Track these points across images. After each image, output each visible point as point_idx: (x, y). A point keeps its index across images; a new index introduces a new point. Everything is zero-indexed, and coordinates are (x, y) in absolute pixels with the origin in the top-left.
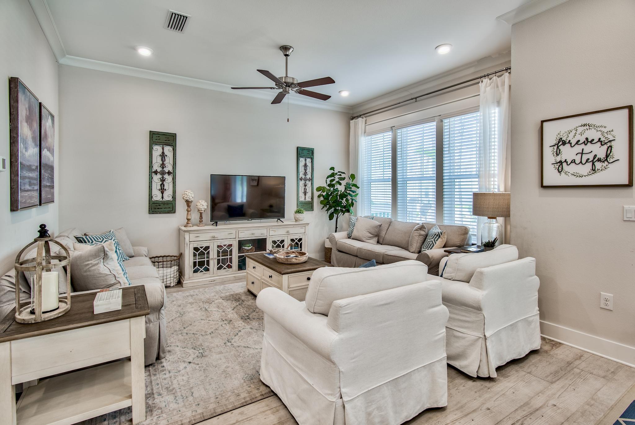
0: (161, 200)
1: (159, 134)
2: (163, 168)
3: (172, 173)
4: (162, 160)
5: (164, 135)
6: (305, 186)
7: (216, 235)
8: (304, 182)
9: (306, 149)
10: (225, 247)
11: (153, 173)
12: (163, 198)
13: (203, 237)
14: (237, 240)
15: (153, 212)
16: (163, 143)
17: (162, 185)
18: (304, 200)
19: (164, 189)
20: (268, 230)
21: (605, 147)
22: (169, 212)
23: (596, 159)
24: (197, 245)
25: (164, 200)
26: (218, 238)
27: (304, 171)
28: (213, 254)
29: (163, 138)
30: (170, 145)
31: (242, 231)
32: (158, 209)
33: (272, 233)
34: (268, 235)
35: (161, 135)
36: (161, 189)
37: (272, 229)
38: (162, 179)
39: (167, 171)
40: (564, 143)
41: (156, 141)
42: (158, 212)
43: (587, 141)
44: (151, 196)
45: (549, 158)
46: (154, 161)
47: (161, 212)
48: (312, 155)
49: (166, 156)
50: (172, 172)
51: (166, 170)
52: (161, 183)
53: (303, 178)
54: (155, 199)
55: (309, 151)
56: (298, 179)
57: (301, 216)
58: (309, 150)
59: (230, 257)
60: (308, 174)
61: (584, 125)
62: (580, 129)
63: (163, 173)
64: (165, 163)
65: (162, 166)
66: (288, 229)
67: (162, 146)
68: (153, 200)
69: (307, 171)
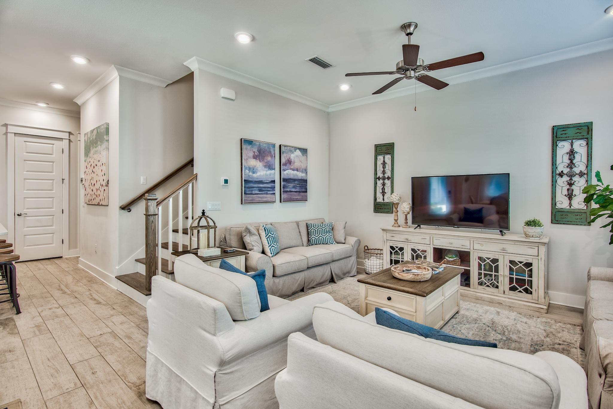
0: (382, 202)
1: (381, 146)
2: (384, 174)
4: (383, 167)
5: (385, 146)
6: (570, 184)
7: (410, 238)
8: (568, 179)
9: (570, 126)
10: (419, 252)
11: (377, 179)
12: (383, 200)
13: (398, 237)
14: (432, 247)
15: (376, 212)
16: (384, 153)
17: (383, 189)
18: (568, 207)
19: (384, 192)
20: (472, 242)
22: (388, 212)
24: (393, 244)
25: (385, 202)
26: (411, 241)
27: (567, 161)
28: (408, 255)
29: (384, 148)
30: (389, 154)
31: (436, 238)
32: (380, 209)
33: (477, 246)
34: (472, 248)
35: (382, 146)
36: (382, 192)
37: (477, 242)
38: (383, 183)
41: (379, 152)
42: (380, 212)
44: (375, 199)
46: (378, 168)
47: (382, 212)
48: (588, 133)
49: (386, 163)
50: (391, 177)
51: (386, 176)
52: (382, 187)
53: (565, 172)
54: (378, 200)
55: (580, 128)
56: (554, 174)
58: (580, 126)
60: (577, 166)
63: (384, 178)
64: (385, 169)
66: (504, 246)
67: (383, 155)
69: (574, 162)
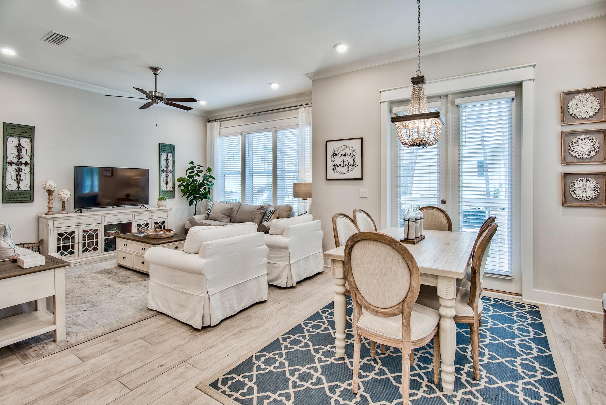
0: (17, 190)
1: (15, 126)
2: (19, 159)
3: (31, 164)
4: (18, 151)
5: (21, 127)
6: (167, 177)
7: (82, 221)
8: (166, 174)
9: (167, 145)
10: (91, 232)
11: (7, 164)
12: (19, 187)
13: (67, 223)
14: (103, 225)
15: (8, 202)
16: (20, 135)
17: (18, 175)
18: (166, 189)
19: (20, 179)
20: (133, 215)
21: (353, 158)
22: (27, 201)
23: (349, 165)
24: (62, 231)
25: (20, 190)
26: (83, 223)
27: (165, 164)
28: (79, 238)
29: (19, 130)
30: (27, 137)
31: (107, 217)
32: (14, 198)
33: (137, 218)
34: (133, 220)
35: (17, 127)
36: (17, 179)
37: (137, 215)
38: (17, 169)
39: (24, 162)
40: (336, 155)
41: (11, 132)
42: (14, 202)
43: (346, 155)
44: (4, 186)
45: (330, 163)
46: (9, 151)
47: (17, 202)
48: (173, 151)
49: (23, 147)
50: (29, 162)
51: (23, 160)
52: (17, 173)
53: (165, 170)
54: (9, 188)
55: (170, 147)
56: (160, 171)
57: (164, 203)
58: (171, 146)
59: (96, 240)
60: (169, 167)
61: (344, 146)
62: (343, 148)
63: (19, 164)
64: (21, 154)
65: (18, 158)
66: (152, 214)
67: (18, 137)
68: (7, 190)
69: (168, 164)
